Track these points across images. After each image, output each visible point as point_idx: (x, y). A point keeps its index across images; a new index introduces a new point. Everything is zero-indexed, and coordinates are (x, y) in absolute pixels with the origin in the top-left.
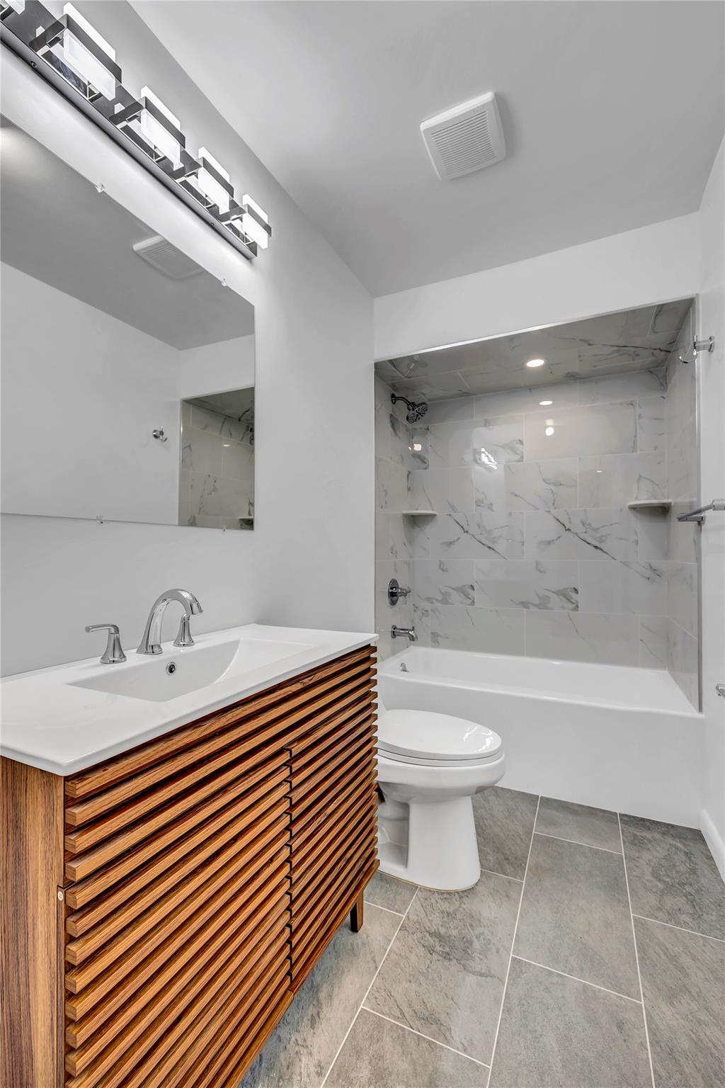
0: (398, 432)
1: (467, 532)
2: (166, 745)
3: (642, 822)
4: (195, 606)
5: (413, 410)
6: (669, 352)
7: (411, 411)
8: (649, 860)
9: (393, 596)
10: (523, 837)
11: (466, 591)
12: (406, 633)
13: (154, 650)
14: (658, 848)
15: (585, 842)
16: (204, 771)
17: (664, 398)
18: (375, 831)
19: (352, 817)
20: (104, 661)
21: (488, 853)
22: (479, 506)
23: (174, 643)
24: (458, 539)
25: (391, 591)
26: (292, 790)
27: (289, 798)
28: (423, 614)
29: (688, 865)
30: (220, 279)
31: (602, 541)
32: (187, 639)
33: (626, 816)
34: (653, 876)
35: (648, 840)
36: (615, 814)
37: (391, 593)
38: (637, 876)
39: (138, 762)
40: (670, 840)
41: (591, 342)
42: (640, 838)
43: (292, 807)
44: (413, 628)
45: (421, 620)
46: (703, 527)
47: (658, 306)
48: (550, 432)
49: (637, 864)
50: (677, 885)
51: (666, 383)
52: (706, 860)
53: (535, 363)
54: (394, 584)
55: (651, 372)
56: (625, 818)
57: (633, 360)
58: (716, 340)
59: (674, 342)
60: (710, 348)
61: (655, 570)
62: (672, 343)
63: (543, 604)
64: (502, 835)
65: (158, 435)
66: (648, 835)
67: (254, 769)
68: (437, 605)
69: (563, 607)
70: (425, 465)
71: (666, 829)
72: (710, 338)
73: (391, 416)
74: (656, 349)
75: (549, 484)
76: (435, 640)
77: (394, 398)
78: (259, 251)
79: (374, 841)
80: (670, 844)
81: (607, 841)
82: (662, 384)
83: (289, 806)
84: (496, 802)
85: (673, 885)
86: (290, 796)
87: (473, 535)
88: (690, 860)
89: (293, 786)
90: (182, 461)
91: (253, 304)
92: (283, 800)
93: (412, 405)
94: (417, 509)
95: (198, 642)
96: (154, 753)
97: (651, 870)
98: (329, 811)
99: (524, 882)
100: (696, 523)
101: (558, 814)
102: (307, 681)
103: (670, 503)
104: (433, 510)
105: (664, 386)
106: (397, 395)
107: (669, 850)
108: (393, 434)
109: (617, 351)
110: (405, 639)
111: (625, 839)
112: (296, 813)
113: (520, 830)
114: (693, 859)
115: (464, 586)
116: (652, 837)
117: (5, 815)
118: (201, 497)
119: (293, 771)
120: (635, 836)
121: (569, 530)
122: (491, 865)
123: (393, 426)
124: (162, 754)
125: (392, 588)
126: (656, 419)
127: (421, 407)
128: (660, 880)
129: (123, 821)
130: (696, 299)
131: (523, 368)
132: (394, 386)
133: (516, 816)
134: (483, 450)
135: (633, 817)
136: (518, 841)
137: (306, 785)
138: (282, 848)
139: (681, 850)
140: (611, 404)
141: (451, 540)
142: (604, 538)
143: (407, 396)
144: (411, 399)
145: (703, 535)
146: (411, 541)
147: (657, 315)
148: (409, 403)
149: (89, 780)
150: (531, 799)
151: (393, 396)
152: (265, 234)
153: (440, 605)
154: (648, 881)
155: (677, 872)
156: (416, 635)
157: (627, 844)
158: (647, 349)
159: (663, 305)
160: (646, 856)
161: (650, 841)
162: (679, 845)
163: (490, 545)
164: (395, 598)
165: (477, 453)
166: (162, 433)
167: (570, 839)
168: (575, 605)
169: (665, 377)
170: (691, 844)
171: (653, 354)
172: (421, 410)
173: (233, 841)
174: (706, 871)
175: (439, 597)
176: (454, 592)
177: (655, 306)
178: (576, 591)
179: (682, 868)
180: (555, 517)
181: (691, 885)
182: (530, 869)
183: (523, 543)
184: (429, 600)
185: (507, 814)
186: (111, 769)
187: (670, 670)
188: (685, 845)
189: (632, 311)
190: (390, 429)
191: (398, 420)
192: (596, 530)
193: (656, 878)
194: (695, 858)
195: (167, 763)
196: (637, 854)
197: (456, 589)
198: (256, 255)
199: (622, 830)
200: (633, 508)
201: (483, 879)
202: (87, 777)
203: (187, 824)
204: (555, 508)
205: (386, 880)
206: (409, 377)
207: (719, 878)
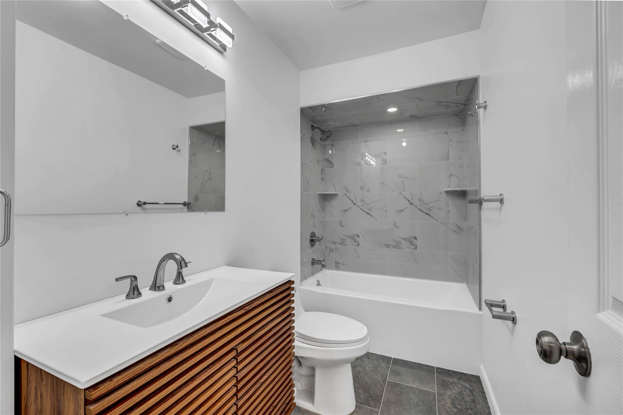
0: (316, 147)
1: (355, 204)
2: (153, 360)
3: (448, 372)
4: (183, 263)
5: (324, 135)
6: (466, 105)
7: (323, 135)
8: (450, 395)
9: (312, 242)
10: (382, 383)
11: (354, 238)
12: (320, 263)
13: (160, 288)
14: (455, 388)
15: (416, 385)
16: (179, 370)
17: (464, 130)
18: (293, 386)
19: (278, 381)
20: (128, 297)
21: (361, 394)
22: (362, 189)
23: (173, 282)
24: (350, 208)
25: (311, 238)
26: (237, 372)
27: (235, 377)
28: (330, 251)
29: (471, 398)
30: (203, 66)
31: (430, 210)
32: (181, 280)
33: (439, 368)
34: (452, 405)
35: (450, 382)
36: (433, 367)
37: (311, 240)
38: (443, 405)
39: (133, 373)
40: (462, 383)
41: (422, 100)
42: (446, 381)
43: (238, 382)
44: (324, 260)
45: (329, 254)
46: (482, 207)
47: (458, 81)
48: (404, 144)
49: (443, 398)
50: (464, 410)
51: (465, 122)
52: (481, 394)
53: (392, 110)
54: (313, 235)
55: (457, 115)
56: (439, 370)
57: (447, 109)
58: (488, 103)
59: (468, 100)
60: (485, 108)
61: (459, 227)
62: (467, 100)
63: (397, 246)
64: (369, 382)
65: (175, 148)
66: (450, 380)
67: (213, 364)
68: (339, 246)
69: (409, 248)
70: (331, 166)
71: (461, 376)
72: (485, 102)
73: (311, 138)
74: (459, 104)
75: (401, 177)
76: (337, 266)
77: (313, 128)
78: (227, 49)
79: (293, 392)
80: (462, 385)
81: (428, 384)
82: (463, 122)
83: (236, 382)
84: (368, 362)
85: (462, 410)
86: (237, 376)
87: (359, 206)
88: (473, 394)
89: (238, 370)
90: (190, 163)
91: (224, 79)
92: (232, 379)
93: (323, 132)
94: (327, 191)
95: (188, 280)
96: (144, 365)
97: (450, 401)
98: (262, 380)
99: (380, 411)
100: (478, 204)
101: (402, 368)
102: (248, 308)
103: (467, 190)
104: (336, 192)
105: (464, 124)
106: (315, 126)
107: (461, 389)
108: (313, 148)
109: (438, 104)
110: (319, 266)
111: (438, 383)
112: (240, 386)
113: (380, 379)
114: (474, 393)
115: (354, 235)
116: (453, 381)
117: (53, 406)
118: (202, 183)
119: (238, 362)
120: (443, 380)
121: (412, 204)
122: (362, 401)
123: (312, 143)
124: (150, 365)
125: (312, 237)
126: (459, 142)
127: (328, 133)
128: (455, 407)
129: (124, 409)
130: (478, 78)
131: (385, 112)
132: (313, 121)
133: (378, 371)
134: (367, 154)
135: (443, 369)
136: (378, 385)
137: (247, 368)
138: (232, 406)
139: (468, 389)
140: (435, 133)
141: (346, 209)
142: (431, 209)
143: (321, 126)
144: (323, 128)
145: (482, 211)
146: (323, 209)
147: (458, 86)
148: (322, 131)
149: (100, 388)
150: (387, 359)
151: (312, 126)
152: (231, 40)
153: (340, 246)
154: (449, 408)
155: (465, 402)
156: (325, 264)
157: (438, 386)
158: (454, 103)
159: (461, 81)
160: (449, 393)
161: (451, 384)
162: (467, 385)
163: (368, 212)
164: (314, 243)
165: (364, 156)
166: (177, 147)
167: (408, 383)
168: (415, 247)
169: (464, 118)
170: (474, 385)
171: (457, 106)
172: (328, 135)
173: (199, 408)
174: (480, 400)
175: (340, 241)
176: (348, 238)
177: (456, 81)
178: (416, 238)
179: (468, 399)
180: (404, 196)
181: (472, 409)
182: (383, 403)
183: (386, 211)
184: (334, 243)
185: (373, 369)
186: (115, 380)
187: (466, 283)
188: (470, 385)
189: (444, 83)
190: (311, 145)
191: (315, 140)
192: (427, 204)
193: (453, 405)
194: (475, 393)
195: (153, 370)
196: (444, 392)
197: (349, 237)
198: (226, 51)
199: (436, 377)
200: (447, 192)
201: (357, 410)
202: (98, 387)
203: (167, 403)
204: (404, 192)
205: (302, 412)
206: (321, 116)
207: (487, 405)
